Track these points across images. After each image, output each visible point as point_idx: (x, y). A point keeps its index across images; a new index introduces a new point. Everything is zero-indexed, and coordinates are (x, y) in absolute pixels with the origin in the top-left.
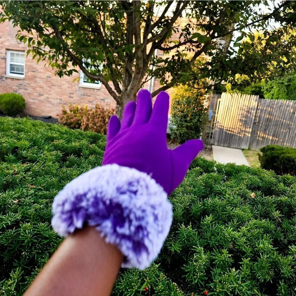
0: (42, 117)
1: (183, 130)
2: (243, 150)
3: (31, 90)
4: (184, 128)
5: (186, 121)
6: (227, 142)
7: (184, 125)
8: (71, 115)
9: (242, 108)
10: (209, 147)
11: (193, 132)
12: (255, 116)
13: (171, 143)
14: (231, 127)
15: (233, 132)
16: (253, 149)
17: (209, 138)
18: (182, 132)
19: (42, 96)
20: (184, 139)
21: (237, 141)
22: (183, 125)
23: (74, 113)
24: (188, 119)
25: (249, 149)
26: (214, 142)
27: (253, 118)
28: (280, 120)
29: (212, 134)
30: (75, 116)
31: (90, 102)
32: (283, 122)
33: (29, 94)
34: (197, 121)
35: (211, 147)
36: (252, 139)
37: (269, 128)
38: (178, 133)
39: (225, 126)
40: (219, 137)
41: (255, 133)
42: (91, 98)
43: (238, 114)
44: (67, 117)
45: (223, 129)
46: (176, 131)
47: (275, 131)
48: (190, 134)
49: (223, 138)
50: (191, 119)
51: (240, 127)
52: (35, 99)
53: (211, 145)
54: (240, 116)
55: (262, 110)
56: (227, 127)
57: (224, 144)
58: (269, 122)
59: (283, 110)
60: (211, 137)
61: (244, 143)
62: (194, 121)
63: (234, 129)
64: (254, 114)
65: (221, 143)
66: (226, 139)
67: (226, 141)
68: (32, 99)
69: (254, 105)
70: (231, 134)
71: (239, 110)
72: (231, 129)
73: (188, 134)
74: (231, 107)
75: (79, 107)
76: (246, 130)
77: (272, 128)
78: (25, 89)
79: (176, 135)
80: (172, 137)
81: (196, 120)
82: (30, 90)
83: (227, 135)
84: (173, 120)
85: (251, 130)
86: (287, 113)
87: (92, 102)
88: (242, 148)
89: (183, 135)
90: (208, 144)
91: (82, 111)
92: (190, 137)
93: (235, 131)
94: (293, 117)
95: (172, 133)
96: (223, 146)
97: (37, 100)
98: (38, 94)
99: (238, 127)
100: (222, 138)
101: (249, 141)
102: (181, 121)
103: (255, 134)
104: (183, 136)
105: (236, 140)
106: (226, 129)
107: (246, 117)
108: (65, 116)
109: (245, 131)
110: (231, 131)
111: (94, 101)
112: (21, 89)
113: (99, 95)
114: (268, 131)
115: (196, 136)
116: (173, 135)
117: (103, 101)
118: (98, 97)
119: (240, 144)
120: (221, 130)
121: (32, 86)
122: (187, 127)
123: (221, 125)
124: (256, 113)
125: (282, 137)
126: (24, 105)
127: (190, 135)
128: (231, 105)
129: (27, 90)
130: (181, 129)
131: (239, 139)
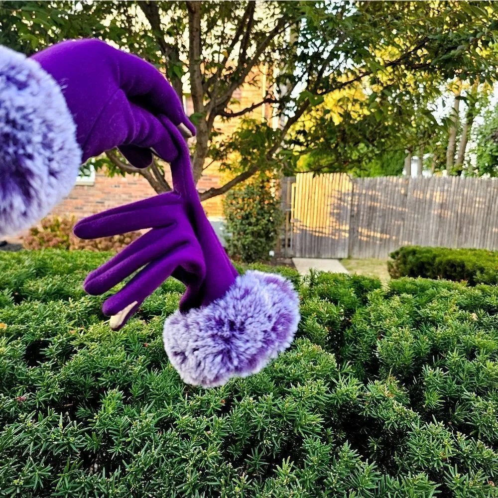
1: (248, 238)
2: (340, 259)
4: (249, 236)
5: (250, 224)
6: (314, 250)
7: (248, 231)
8: (47, 235)
9: (330, 195)
10: (288, 261)
11: (263, 240)
12: (352, 205)
14: (317, 226)
15: (322, 233)
16: (355, 256)
17: (286, 246)
18: (246, 243)
20: (251, 254)
22: (246, 230)
23: (53, 230)
24: (253, 220)
25: (349, 258)
26: (295, 253)
28: (388, 206)
29: (289, 240)
30: (55, 236)
31: (77, 208)
34: (267, 222)
36: (351, 241)
37: (374, 221)
38: (239, 244)
39: (308, 225)
40: (301, 243)
41: (355, 231)
42: (80, 202)
43: (326, 204)
44: (40, 238)
45: (306, 230)
46: (236, 242)
47: (383, 225)
48: (259, 244)
49: (308, 244)
50: (258, 220)
51: (331, 225)
53: (291, 258)
55: (360, 195)
56: (311, 226)
57: (310, 253)
58: (373, 212)
60: (289, 246)
61: (340, 248)
62: (263, 223)
63: (323, 228)
65: (305, 253)
66: (313, 245)
69: (347, 188)
70: (318, 236)
71: (326, 197)
72: (317, 229)
73: (255, 244)
74: (313, 195)
75: (60, 220)
76: (341, 227)
77: (379, 221)
79: (237, 248)
81: (265, 221)
83: (313, 239)
84: (230, 224)
85: (347, 228)
86: (396, 195)
87: (81, 208)
88: (339, 256)
89: (248, 247)
90: (286, 257)
91: (66, 225)
92: (260, 249)
93: (324, 231)
94: (405, 200)
95: (230, 246)
96: (310, 258)
99: (328, 224)
100: (305, 246)
101: (347, 244)
102: (242, 224)
103: (354, 233)
104: (248, 249)
105: (328, 246)
106: (311, 229)
107: (339, 207)
108: (35, 237)
109: (339, 230)
110: (319, 232)
111: (84, 205)
113: (93, 195)
114: (373, 225)
115: (268, 246)
116: (232, 248)
117: (100, 204)
118: (91, 199)
119: (334, 251)
120: (304, 232)
122: (253, 233)
123: (302, 224)
124: (352, 200)
125: (395, 233)
127: (259, 246)
128: (313, 191)
130: (244, 238)
131: (332, 244)
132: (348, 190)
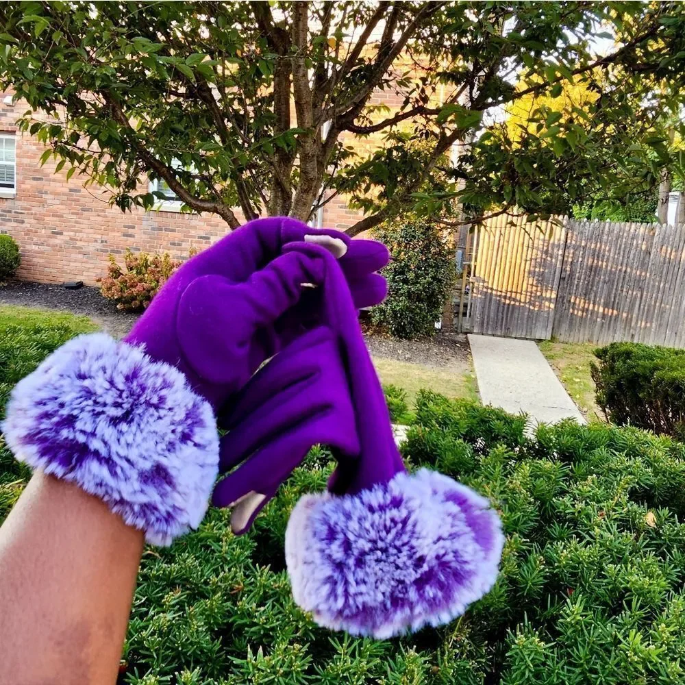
0: (61, 286)
1: (401, 301)
2: (539, 341)
3: (34, 221)
4: (403, 298)
5: (406, 281)
6: (501, 325)
7: (402, 291)
8: (131, 279)
9: (530, 246)
10: (461, 337)
11: (424, 306)
12: (563, 262)
13: (372, 335)
14: (509, 290)
15: (515, 300)
16: (562, 338)
17: (461, 316)
18: (398, 308)
19: (58, 236)
20: (405, 325)
21: (525, 322)
22: (400, 289)
24: (411, 276)
25: (553, 339)
26: (473, 327)
27: (559, 265)
28: (619, 267)
29: (465, 306)
30: (141, 280)
31: (174, 244)
32: (625, 272)
33: (28, 232)
34: (431, 280)
35: (466, 338)
36: (558, 316)
37: (595, 288)
38: (388, 309)
39: (495, 288)
40: (483, 314)
41: (565, 301)
42: (178, 236)
43: (524, 257)
44: (121, 283)
45: (491, 294)
46: (383, 306)
47: (609, 295)
48: (418, 311)
49: (492, 315)
50: (417, 276)
51: (529, 290)
52: (42, 244)
53: (466, 333)
54: (528, 263)
55: (576, 248)
56: (499, 289)
57: (495, 328)
58: (595, 275)
59: (623, 246)
60: (465, 314)
61: (540, 325)
62: (424, 281)
63: (516, 292)
64: (560, 258)
65: (487, 329)
66: (500, 317)
67: (499, 323)
68: (36, 244)
69: (558, 237)
70: (509, 304)
71: (525, 248)
72: (509, 295)
73: (412, 311)
74: (505, 244)
75: (150, 258)
76: (544, 295)
77: (603, 288)
78: (17, 221)
79: (384, 315)
80: (374, 320)
81: (429, 279)
82: (29, 223)
83: (501, 309)
85: (554, 296)
86: (632, 252)
87: (179, 245)
88: (537, 337)
89: (401, 314)
90: (459, 331)
91: (157, 266)
93: (518, 298)
94: (646, 261)
96: (493, 335)
97: (48, 245)
98: (49, 232)
99: (524, 289)
100: (488, 317)
101: (551, 320)
102: (393, 280)
103: (563, 303)
104: (400, 317)
105: (522, 319)
106: (499, 293)
107: (543, 264)
108: (116, 281)
109: (541, 298)
110: (510, 298)
112: (9, 220)
113: (195, 228)
114: (593, 294)
115: (431, 315)
118: (192, 232)
119: (531, 328)
120: (488, 297)
121: (35, 214)
122: (409, 295)
123: (486, 284)
124: (563, 256)
125: (626, 309)
126: (17, 260)
127: (418, 314)
129: (23, 222)
130: (396, 300)
131: (528, 317)
132: (559, 240)
